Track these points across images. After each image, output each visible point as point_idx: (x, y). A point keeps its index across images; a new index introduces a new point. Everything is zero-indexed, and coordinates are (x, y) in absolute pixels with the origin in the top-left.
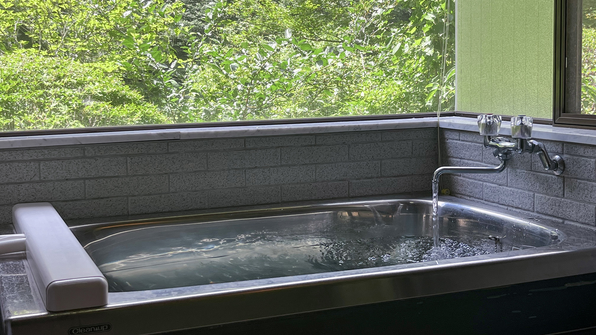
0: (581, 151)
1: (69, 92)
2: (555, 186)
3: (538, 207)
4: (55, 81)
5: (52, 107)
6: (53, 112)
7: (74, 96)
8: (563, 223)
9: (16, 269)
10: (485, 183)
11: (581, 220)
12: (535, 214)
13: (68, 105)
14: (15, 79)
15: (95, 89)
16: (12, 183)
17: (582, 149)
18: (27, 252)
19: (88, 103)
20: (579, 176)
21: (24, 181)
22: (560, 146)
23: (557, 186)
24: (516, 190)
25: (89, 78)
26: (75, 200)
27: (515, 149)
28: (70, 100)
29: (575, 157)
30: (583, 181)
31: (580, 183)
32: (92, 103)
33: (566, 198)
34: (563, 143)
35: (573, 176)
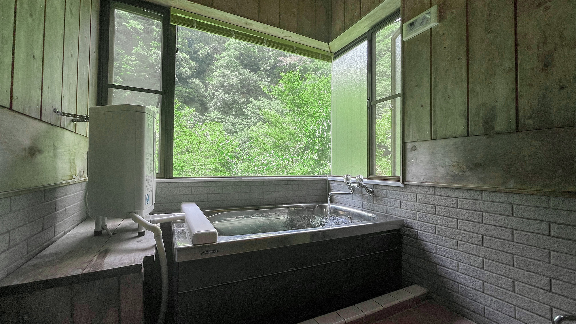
0: (380, 187)
1: (202, 167)
2: (370, 199)
3: (364, 207)
4: (197, 164)
5: (196, 172)
6: (196, 174)
7: (203, 169)
8: (374, 212)
9: (181, 227)
10: (344, 199)
11: (380, 211)
12: (363, 209)
13: (201, 171)
14: (184, 163)
15: (210, 167)
16: (181, 195)
17: (381, 187)
18: (185, 220)
19: (208, 171)
20: (380, 196)
21: (185, 194)
22: (372, 186)
23: (371, 199)
24: (356, 201)
25: (208, 163)
26: (204, 201)
27: (358, 186)
28: (202, 170)
29: (378, 190)
30: (381, 198)
31: (380, 198)
32: (209, 171)
33: (375, 204)
34: (373, 185)
35: (378, 196)
